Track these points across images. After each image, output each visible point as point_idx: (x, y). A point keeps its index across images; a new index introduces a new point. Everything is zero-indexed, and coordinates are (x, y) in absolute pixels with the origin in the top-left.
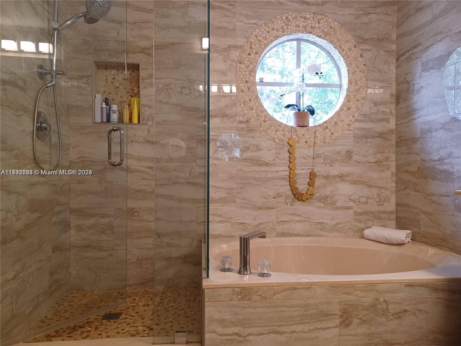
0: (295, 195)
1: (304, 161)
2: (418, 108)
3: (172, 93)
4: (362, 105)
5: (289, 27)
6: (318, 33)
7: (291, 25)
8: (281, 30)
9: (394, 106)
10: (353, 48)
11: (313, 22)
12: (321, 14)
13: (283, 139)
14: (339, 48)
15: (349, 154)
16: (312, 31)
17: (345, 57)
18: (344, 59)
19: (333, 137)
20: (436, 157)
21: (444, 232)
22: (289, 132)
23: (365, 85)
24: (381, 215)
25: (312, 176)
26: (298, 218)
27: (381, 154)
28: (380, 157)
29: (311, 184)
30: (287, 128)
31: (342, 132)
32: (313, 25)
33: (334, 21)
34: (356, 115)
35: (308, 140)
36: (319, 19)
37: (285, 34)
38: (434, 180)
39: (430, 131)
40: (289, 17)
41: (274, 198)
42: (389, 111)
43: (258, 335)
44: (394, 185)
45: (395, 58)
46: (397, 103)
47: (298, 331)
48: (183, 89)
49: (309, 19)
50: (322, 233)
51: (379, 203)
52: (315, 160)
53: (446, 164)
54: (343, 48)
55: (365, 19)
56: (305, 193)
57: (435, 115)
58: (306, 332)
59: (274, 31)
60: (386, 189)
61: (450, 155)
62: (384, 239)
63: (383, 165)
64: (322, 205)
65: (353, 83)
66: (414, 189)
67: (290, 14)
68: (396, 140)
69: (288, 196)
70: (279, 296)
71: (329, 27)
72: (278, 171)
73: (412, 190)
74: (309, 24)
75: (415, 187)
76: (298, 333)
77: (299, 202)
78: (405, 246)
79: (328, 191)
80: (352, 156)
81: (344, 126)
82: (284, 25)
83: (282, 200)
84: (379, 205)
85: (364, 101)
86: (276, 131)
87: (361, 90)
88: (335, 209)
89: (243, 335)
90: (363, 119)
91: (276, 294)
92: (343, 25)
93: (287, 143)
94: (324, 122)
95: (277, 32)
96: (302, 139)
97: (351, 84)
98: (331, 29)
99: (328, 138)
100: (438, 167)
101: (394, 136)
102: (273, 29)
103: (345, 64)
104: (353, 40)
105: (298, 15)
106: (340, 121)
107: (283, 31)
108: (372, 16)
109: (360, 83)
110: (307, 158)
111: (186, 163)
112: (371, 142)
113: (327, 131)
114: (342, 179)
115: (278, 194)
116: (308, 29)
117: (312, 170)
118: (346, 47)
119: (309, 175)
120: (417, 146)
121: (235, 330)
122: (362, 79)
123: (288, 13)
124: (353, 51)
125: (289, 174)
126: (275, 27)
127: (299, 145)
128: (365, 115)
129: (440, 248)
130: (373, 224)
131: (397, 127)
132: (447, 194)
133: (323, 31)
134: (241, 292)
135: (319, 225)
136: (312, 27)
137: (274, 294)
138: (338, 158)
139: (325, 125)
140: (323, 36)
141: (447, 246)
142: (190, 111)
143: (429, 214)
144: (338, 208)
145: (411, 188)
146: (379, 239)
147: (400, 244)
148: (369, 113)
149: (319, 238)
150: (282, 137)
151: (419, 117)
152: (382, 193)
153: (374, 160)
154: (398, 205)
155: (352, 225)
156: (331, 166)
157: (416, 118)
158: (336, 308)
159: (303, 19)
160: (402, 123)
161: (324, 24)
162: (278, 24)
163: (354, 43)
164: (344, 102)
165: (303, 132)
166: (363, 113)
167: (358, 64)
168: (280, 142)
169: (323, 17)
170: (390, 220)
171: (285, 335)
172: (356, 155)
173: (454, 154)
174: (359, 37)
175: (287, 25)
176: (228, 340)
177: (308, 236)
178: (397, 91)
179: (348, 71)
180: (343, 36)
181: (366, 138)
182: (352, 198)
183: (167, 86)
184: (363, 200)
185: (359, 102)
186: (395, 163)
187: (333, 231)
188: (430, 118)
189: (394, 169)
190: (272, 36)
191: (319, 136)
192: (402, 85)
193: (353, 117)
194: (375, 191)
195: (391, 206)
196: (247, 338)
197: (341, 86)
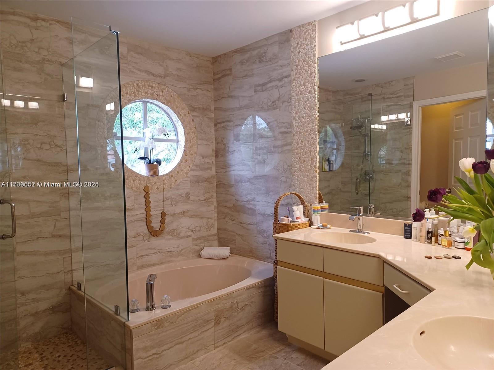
0: (151, 233)
1: (157, 204)
2: (232, 164)
3: (30, 149)
4: (195, 158)
5: (140, 93)
6: (162, 100)
7: (141, 91)
8: (133, 95)
9: (214, 158)
10: (187, 114)
11: (158, 90)
12: (164, 85)
13: (140, 188)
14: (178, 113)
15: (188, 195)
16: (158, 98)
17: (182, 120)
18: (181, 122)
19: (177, 183)
20: (245, 200)
21: (251, 247)
22: (144, 181)
23: (196, 143)
24: (209, 238)
25: (163, 215)
26: (153, 251)
27: (208, 194)
28: (207, 196)
29: (163, 222)
30: (143, 178)
31: (182, 179)
32: (158, 94)
33: (173, 91)
34: (191, 165)
35: (159, 187)
36: (162, 88)
37: (137, 98)
38: (244, 214)
39: (241, 181)
40: (140, 84)
41: (134, 237)
42: (212, 162)
43: (168, 349)
44: (216, 215)
45: (214, 123)
46: (217, 156)
47: (191, 338)
48: (43, 144)
49: (155, 88)
50: (172, 259)
51: (207, 229)
52: (165, 203)
53: (252, 204)
54: (181, 113)
55: (194, 93)
56: (158, 229)
57: (243, 171)
58: (197, 336)
59: (128, 95)
60: (211, 219)
61: (253, 199)
62: (215, 256)
63: (210, 202)
64: (170, 237)
65: (188, 141)
66: (231, 219)
67: (140, 81)
68: (216, 183)
69: (146, 234)
70: (181, 318)
71: (170, 96)
72: (136, 215)
73: (230, 219)
74: (155, 92)
75: (232, 217)
76: (192, 339)
77: (153, 238)
78: (228, 259)
79: (174, 226)
80: (189, 197)
81: (183, 174)
82: (136, 91)
83: (141, 238)
84: (207, 231)
85: (196, 155)
86: (134, 181)
87: (194, 146)
88: (180, 239)
89: (159, 353)
90: (196, 168)
91: (179, 317)
92: (179, 95)
93: (143, 191)
94: (170, 172)
95: (130, 96)
96: (154, 186)
97: (187, 142)
98: (171, 98)
99: (173, 184)
100: (247, 206)
101: (215, 179)
102: (127, 93)
103: (182, 126)
104: (187, 108)
105: (146, 83)
106: (181, 171)
107: (135, 96)
108: (198, 90)
109: (193, 141)
110: (158, 201)
111: (50, 216)
112: (201, 185)
113: (172, 178)
114: (184, 215)
115: (137, 234)
116: (154, 96)
117: (163, 211)
118: (183, 113)
119: (161, 215)
120: (232, 190)
121: (154, 351)
122: (194, 138)
123: (138, 81)
124: (187, 116)
125: (145, 216)
126: (128, 92)
127: (152, 191)
128: (197, 166)
129: (249, 258)
130: (205, 245)
131: (216, 173)
132: (253, 223)
133: (165, 99)
134: (157, 324)
135: (169, 253)
136: (157, 95)
137: (178, 318)
138: (180, 200)
139: (171, 174)
140: (166, 102)
141: (253, 256)
142: (52, 166)
143: (241, 236)
144: (181, 238)
145: (228, 218)
146: (212, 256)
147: (225, 259)
148: (199, 164)
149: (170, 264)
150: (139, 185)
151: (233, 171)
152: (209, 221)
153: (203, 199)
154: (219, 229)
155: (191, 249)
156: (176, 206)
157: (231, 171)
158: (212, 316)
159: (150, 88)
160: (221, 172)
161: (166, 93)
162: (130, 90)
163: (188, 111)
164: (183, 156)
165: (155, 180)
166: (196, 164)
167: (191, 127)
168: (137, 190)
169: (165, 87)
170: (214, 240)
171: (184, 343)
172: (192, 196)
173: (256, 199)
174: (191, 106)
175: (138, 91)
176: (149, 360)
177: (161, 263)
178: (216, 148)
179: (185, 132)
180: (180, 104)
181: (198, 183)
182: (191, 228)
183: (24, 141)
184: (198, 229)
185: (193, 156)
186: (216, 199)
187: (179, 256)
188: (241, 173)
189: (215, 204)
190: (126, 100)
191: (167, 183)
192: (220, 145)
193: (189, 167)
194: (205, 221)
195: (214, 231)
196: (162, 354)
197: (178, 142)
